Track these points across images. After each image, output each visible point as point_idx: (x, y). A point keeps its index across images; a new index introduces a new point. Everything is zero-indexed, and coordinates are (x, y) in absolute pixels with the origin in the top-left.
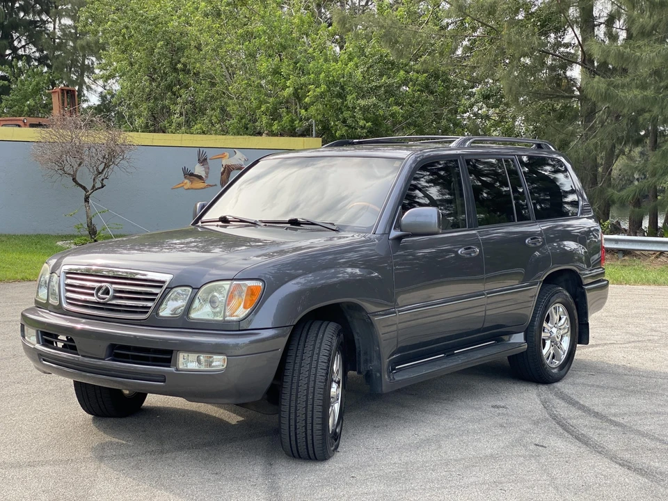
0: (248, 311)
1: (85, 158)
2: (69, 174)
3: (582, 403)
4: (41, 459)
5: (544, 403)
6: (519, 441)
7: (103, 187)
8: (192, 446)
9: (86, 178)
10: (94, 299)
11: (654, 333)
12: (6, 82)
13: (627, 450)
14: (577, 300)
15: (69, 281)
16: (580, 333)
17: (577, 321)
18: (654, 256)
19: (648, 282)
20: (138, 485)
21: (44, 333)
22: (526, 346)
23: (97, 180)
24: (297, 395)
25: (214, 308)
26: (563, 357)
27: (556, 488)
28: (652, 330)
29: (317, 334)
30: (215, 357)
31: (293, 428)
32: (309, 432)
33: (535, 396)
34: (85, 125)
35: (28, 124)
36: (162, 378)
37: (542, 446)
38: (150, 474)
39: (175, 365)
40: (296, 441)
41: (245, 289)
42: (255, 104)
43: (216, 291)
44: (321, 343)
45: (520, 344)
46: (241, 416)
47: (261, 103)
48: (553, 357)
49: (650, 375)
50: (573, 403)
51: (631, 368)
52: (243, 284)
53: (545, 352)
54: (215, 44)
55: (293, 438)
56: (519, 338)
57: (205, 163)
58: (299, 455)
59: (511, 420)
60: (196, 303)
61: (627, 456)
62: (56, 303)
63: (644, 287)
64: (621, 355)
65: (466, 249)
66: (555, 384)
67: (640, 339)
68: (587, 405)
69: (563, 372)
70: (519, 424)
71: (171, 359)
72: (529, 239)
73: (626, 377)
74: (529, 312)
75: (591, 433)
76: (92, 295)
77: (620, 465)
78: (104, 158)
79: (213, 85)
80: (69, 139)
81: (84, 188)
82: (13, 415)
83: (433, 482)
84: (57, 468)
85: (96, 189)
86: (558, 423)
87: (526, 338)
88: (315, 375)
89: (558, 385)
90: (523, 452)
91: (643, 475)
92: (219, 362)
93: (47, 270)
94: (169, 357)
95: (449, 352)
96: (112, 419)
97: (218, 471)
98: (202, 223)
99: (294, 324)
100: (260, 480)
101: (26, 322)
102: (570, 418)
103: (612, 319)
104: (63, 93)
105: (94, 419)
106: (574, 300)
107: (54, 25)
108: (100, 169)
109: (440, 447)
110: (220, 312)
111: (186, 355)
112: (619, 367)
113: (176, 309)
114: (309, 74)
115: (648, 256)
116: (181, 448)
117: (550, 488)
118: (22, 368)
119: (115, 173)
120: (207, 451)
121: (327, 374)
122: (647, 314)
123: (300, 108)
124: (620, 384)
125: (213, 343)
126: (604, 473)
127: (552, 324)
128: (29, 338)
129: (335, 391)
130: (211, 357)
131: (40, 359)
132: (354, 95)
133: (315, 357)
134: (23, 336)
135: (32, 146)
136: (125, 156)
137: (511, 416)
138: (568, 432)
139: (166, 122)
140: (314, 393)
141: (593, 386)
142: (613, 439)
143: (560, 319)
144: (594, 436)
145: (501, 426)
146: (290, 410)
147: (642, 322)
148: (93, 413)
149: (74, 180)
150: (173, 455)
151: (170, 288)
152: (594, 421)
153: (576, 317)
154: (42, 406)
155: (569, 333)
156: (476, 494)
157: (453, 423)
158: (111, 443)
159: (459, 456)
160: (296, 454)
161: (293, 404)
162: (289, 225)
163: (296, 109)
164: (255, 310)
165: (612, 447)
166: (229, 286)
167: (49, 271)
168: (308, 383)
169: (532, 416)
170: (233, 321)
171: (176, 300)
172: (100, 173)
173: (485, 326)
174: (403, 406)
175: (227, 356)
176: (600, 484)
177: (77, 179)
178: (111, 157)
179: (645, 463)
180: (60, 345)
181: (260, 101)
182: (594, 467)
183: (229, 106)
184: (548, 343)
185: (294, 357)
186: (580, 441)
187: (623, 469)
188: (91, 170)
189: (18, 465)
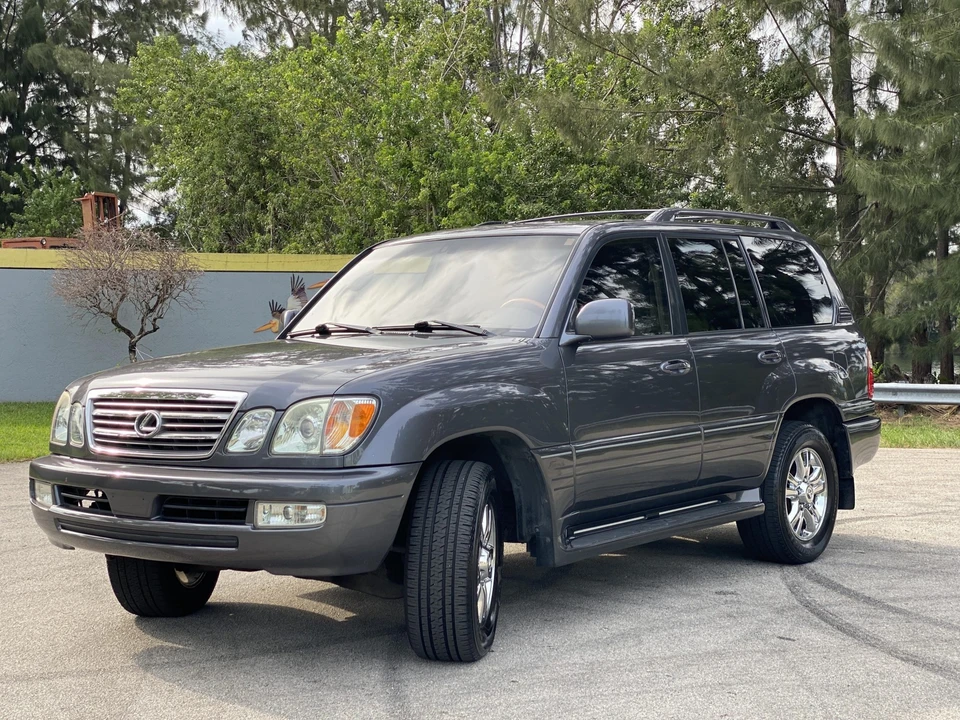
0: (356, 440)
1: (131, 289)
2: (107, 313)
3: (846, 586)
4: (60, 669)
5: (792, 588)
6: (756, 633)
7: (155, 330)
8: (280, 648)
9: (132, 319)
10: (134, 433)
11: (950, 503)
12: (16, 196)
13: (912, 641)
14: (836, 444)
15: (99, 412)
16: (842, 493)
17: (836, 475)
18: (950, 411)
19: (942, 444)
20: (201, 698)
21: (62, 489)
22: (764, 509)
23: (147, 321)
24: (429, 564)
25: (307, 438)
26: (818, 526)
27: (810, 690)
28: (947, 499)
29: (457, 477)
30: (311, 507)
31: (424, 613)
32: (448, 617)
33: (778, 579)
34: (129, 243)
35: (48, 246)
36: (233, 540)
37: (790, 639)
38: (218, 684)
39: (252, 521)
40: (430, 633)
41: (351, 408)
42: (373, 208)
43: (309, 413)
44: (463, 489)
45: (752, 505)
46: (352, 611)
47: (381, 208)
48: (804, 527)
49: (944, 551)
50: (835, 587)
51: (916, 544)
52: (348, 402)
53: (790, 517)
54: (314, 125)
55: (425, 628)
56: (752, 496)
57: (302, 294)
58: (434, 653)
59: (744, 608)
60: (281, 431)
61: (912, 649)
62: (79, 444)
63: (936, 450)
64: (902, 529)
65: (671, 363)
66: (808, 565)
67: (930, 510)
68: (853, 588)
69: (819, 547)
70: (755, 613)
71: (245, 513)
72: (763, 352)
73: (910, 555)
74: (766, 459)
75: (859, 622)
76: (132, 428)
77: (902, 659)
78: (157, 289)
79: (314, 186)
80: (106, 263)
81: (129, 333)
82: (21, 618)
83: (629, 686)
84: (82, 680)
85: (146, 334)
86: (812, 611)
87: (762, 495)
88: (456, 533)
89: (812, 566)
90: (761, 646)
91: (936, 672)
92: (315, 514)
93: (66, 400)
94: (242, 510)
95: (651, 512)
96: (164, 619)
97: (316, 678)
98: (292, 336)
99: (424, 459)
100: (379, 687)
101: (37, 474)
102: (830, 605)
103: (889, 488)
104: (98, 201)
105: (137, 620)
106: (832, 445)
107: (88, 112)
108: (151, 306)
109: (641, 642)
110: (316, 444)
111: (267, 505)
112: (899, 542)
113: (251, 442)
114: (451, 167)
115: (941, 412)
116: (264, 652)
117: (801, 690)
118: (35, 561)
119: (172, 310)
120: (302, 654)
121: (473, 532)
122: (939, 480)
123: (437, 214)
124: (902, 563)
125: (308, 487)
126: (879, 670)
127: (800, 477)
128: (42, 498)
129: (486, 561)
130: (304, 508)
131: (57, 527)
132: (514, 198)
133: (455, 508)
134: (34, 497)
135: (53, 275)
136: (187, 285)
137: (744, 603)
138: (826, 621)
139: (246, 243)
140: (454, 560)
141: (862, 566)
142: (892, 628)
143: (812, 471)
144: (865, 625)
145: (730, 616)
146: (420, 585)
147: (932, 491)
148: (137, 610)
149: (114, 321)
150: (252, 661)
151: (243, 411)
152: (864, 608)
153: (835, 468)
154: (62, 606)
155: (826, 491)
156: (693, 698)
157: (660, 614)
158: (162, 648)
159: (669, 654)
160: (430, 653)
161: (424, 576)
162: (415, 332)
163: (432, 215)
164: (367, 438)
165: (890, 638)
166: (327, 405)
167: (70, 401)
168: (445, 546)
169: (775, 604)
170: (334, 455)
171: (252, 427)
172: (152, 311)
173: (702, 477)
174: (587, 595)
175: (327, 505)
176: (873, 684)
177: (118, 320)
178: (165, 289)
179: (939, 657)
180: (87, 503)
181: (380, 205)
182: (863, 663)
183: (335, 215)
184: (795, 505)
185: (424, 509)
186: (845, 632)
187: (907, 665)
188: (139, 306)
189: (27, 678)
